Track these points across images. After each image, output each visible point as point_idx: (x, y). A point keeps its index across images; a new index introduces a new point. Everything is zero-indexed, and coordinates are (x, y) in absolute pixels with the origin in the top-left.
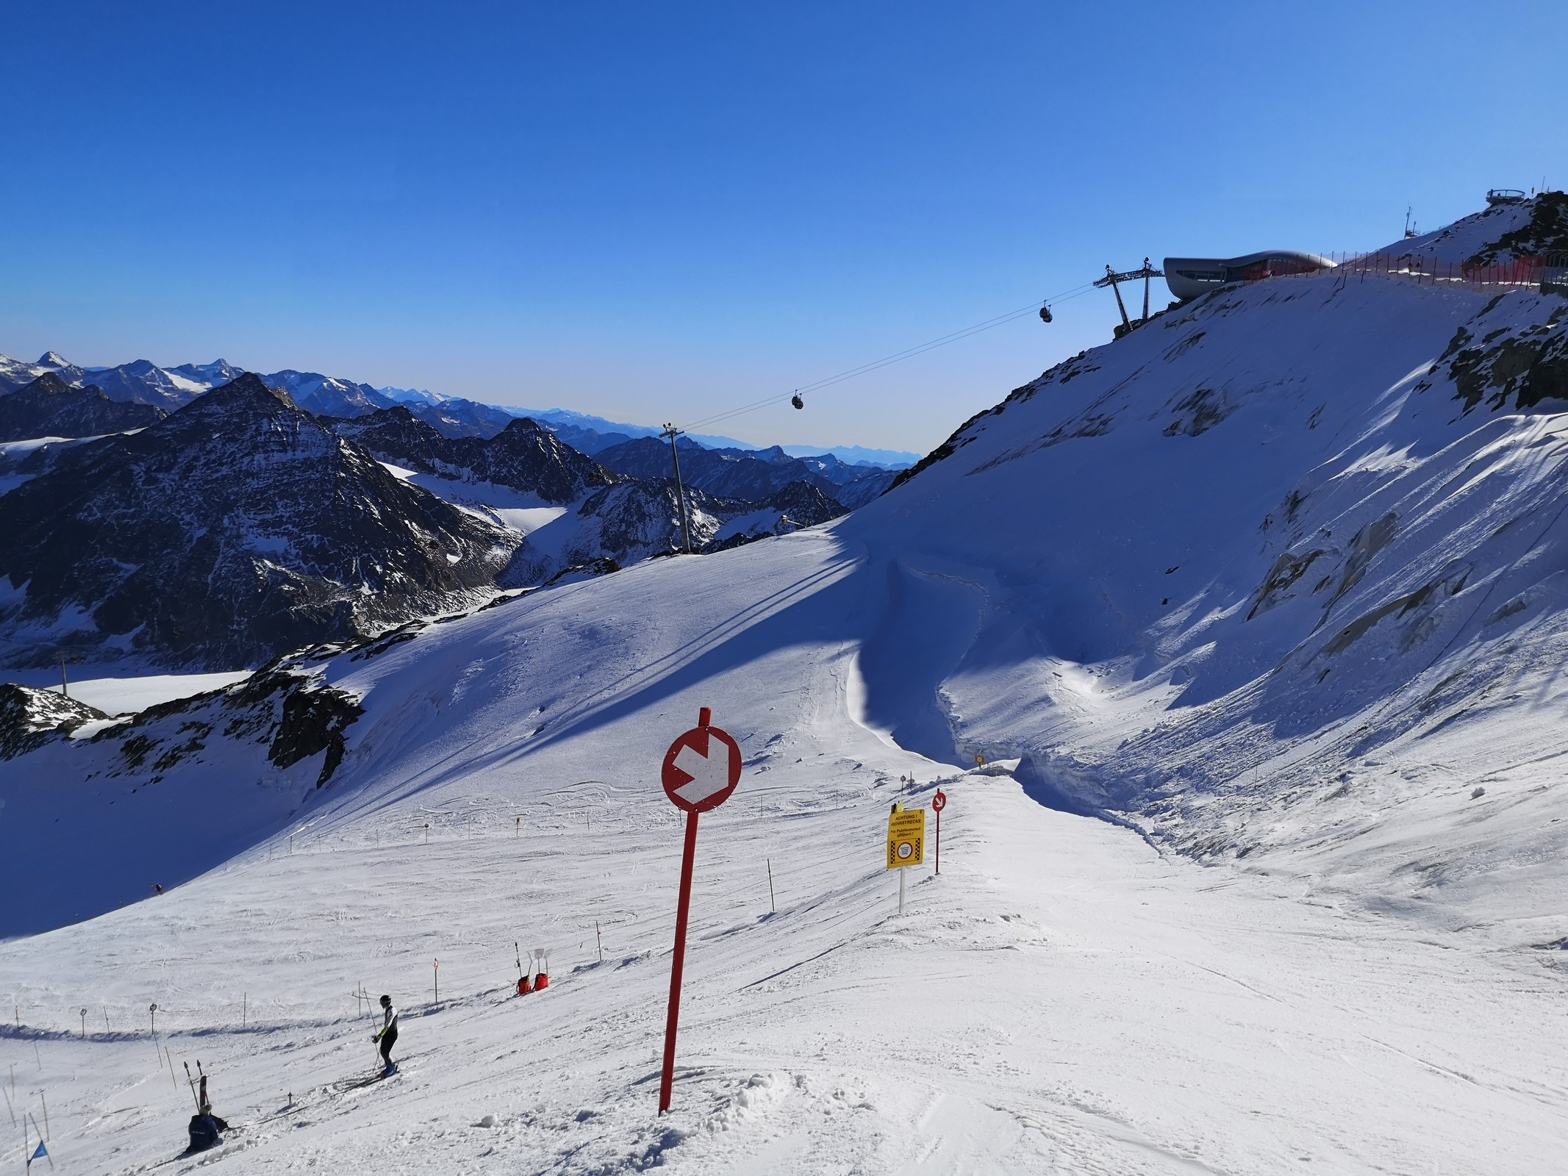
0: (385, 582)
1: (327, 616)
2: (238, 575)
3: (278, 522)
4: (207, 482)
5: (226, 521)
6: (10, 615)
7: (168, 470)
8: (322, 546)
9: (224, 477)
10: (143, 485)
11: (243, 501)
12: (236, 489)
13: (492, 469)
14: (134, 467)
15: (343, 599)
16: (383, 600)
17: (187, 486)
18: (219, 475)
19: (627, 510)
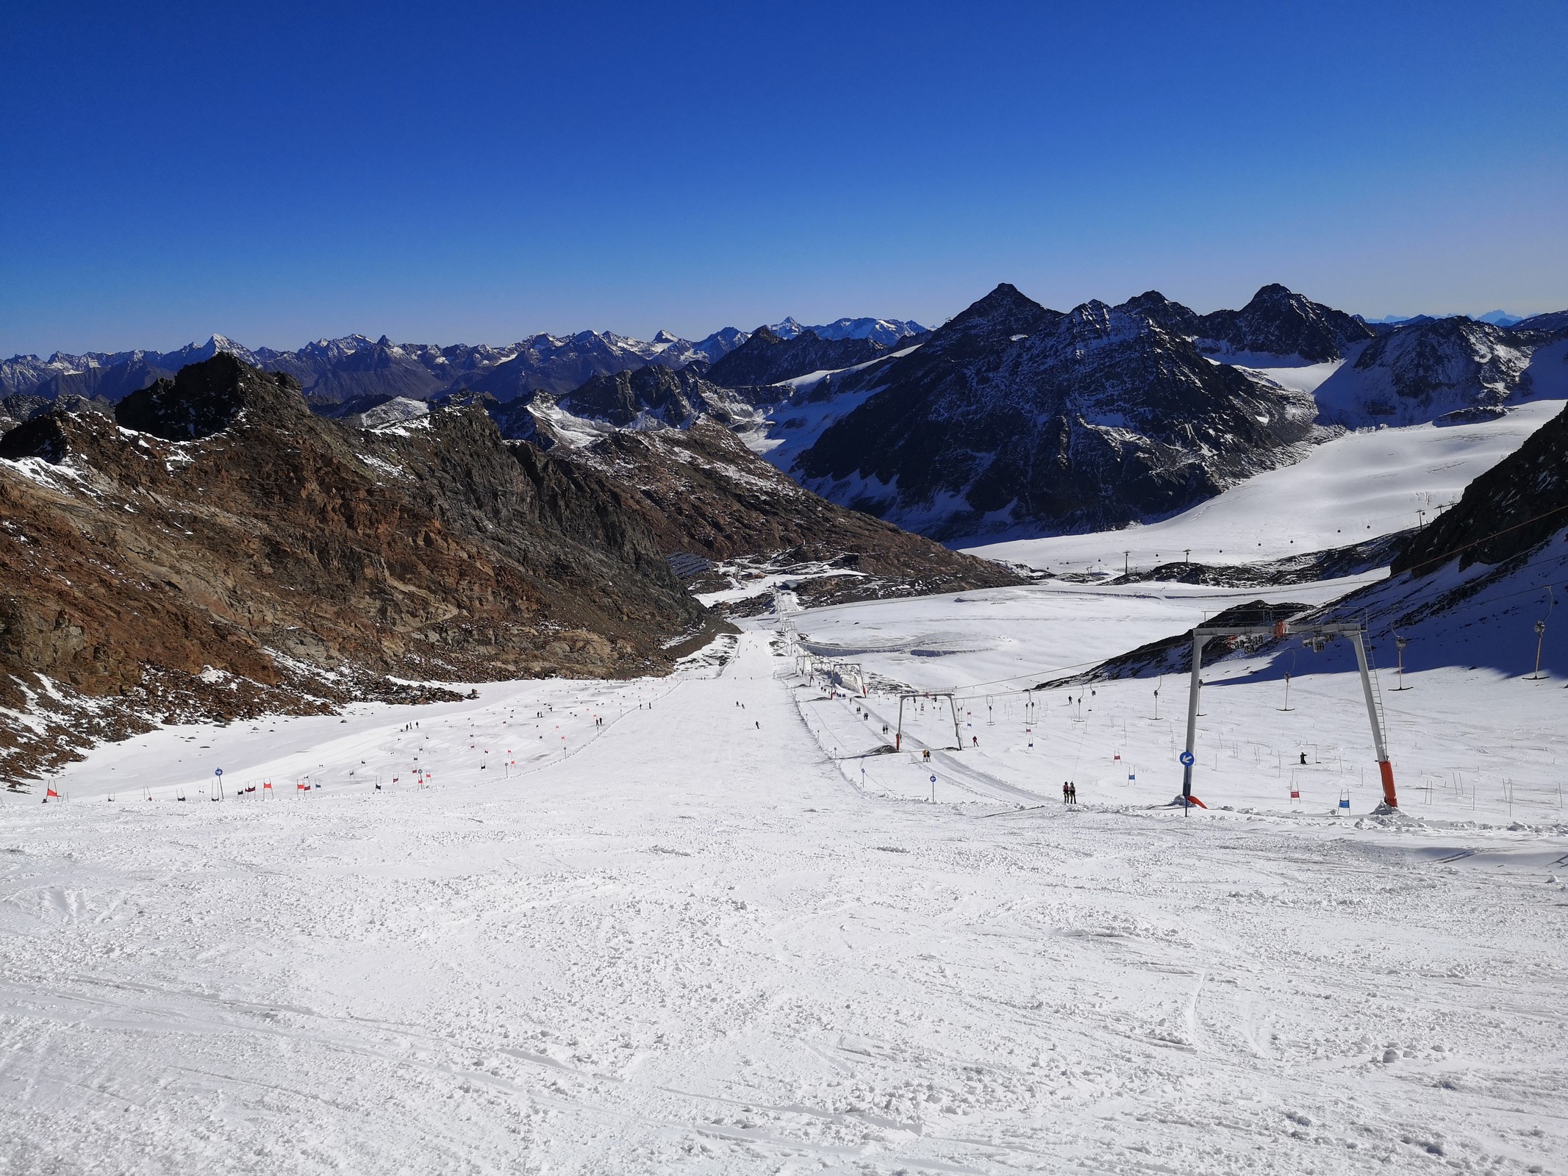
0: (1221, 444)
1: (1183, 477)
2: (1094, 449)
3: (1110, 401)
4: (1036, 374)
5: (1068, 404)
6: (891, 505)
7: (997, 368)
8: (1156, 417)
9: (1052, 368)
10: (977, 384)
11: (1077, 386)
12: (1067, 376)
13: (1249, 338)
14: (966, 371)
15: (1190, 461)
16: (1224, 459)
17: (1018, 380)
18: (1046, 366)
19: (1420, 355)
